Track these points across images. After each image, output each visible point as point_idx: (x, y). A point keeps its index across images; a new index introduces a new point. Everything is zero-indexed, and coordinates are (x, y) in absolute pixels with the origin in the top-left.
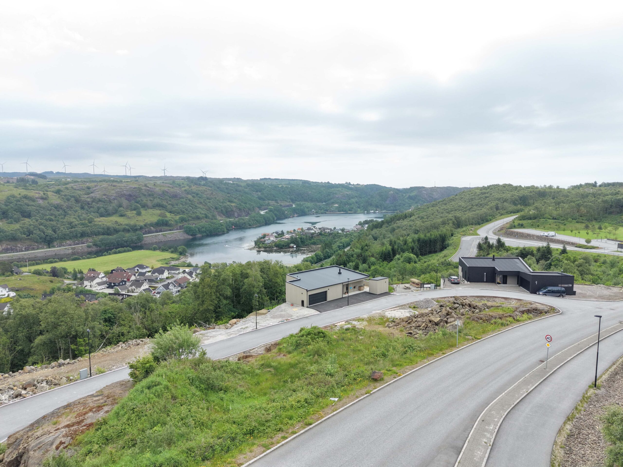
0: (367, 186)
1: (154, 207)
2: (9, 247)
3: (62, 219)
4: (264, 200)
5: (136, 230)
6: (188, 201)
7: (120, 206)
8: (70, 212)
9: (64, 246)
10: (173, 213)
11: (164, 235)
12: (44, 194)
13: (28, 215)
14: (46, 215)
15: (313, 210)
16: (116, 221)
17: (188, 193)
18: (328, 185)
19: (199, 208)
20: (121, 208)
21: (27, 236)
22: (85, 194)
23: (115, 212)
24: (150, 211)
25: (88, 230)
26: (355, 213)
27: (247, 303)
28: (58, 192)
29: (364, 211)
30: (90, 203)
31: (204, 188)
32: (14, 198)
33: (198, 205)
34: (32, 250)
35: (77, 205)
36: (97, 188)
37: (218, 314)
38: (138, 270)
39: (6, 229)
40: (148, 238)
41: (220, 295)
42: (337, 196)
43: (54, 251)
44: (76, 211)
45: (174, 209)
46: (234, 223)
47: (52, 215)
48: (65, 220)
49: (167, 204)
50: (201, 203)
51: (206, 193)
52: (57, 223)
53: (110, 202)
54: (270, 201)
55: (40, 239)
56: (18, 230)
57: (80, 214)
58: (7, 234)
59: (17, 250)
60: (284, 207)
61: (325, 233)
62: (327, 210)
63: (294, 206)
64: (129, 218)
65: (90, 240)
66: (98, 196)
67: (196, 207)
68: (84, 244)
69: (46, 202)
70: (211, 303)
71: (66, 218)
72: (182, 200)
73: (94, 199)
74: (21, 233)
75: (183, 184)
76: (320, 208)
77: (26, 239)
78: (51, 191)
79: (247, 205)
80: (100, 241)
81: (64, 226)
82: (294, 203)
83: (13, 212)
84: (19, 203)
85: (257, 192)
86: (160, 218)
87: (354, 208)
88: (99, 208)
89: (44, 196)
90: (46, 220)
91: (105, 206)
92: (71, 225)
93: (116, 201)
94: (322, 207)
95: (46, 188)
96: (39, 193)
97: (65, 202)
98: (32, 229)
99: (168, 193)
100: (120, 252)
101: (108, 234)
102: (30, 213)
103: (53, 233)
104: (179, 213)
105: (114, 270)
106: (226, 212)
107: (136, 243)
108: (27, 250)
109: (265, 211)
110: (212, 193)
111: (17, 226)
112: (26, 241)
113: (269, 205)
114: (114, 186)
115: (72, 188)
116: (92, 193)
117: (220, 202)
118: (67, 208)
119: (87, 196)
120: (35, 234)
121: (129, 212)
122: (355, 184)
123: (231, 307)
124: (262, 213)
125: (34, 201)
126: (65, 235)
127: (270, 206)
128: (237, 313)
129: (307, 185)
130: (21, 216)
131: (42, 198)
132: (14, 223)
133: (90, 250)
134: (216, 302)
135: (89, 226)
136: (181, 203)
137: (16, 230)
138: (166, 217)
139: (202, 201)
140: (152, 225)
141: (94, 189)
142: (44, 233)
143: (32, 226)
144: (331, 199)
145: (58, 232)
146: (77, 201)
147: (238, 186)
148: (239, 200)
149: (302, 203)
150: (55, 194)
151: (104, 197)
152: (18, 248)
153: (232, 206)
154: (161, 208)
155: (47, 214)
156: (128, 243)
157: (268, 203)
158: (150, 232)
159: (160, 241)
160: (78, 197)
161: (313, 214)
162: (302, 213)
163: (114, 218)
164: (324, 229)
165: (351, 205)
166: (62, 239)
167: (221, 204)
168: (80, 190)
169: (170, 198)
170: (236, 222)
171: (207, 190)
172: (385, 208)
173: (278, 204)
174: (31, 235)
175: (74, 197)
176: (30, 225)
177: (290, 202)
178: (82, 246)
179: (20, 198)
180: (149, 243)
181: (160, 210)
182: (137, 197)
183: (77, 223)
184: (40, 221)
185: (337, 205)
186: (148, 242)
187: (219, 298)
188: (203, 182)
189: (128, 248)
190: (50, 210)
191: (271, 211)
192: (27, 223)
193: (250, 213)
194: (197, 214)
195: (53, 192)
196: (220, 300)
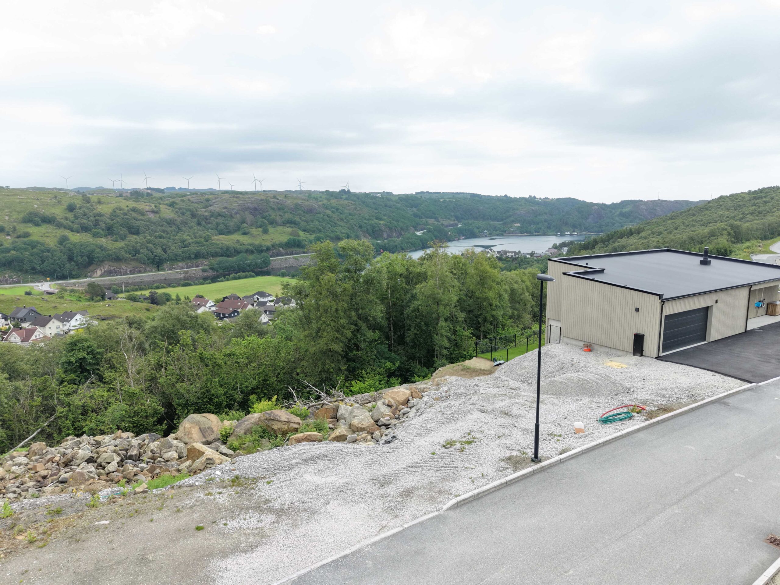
0: (558, 200)
1: (285, 223)
2: (112, 268)
3: (173, 236)
4: (420, 217)
5: (262, 251)
6: (326, 217)
7: (244, 222)
8: (184, 228)
9: (175, 269)
10: (308, 232)
11: (296, 259)
12: (156, 207)
13: (135, 231)
14: (156, 232)
15: (486, 231)
16: (237, 240)
17: (326, 208)
18: (504, 198)
19: (339, 226)
20: (245, 225)
21: (133, 256)
22: (204, 208)
23: (237, 229)
24: (280, 229)
25: (203, 250)
26: (544, 234)
27: (422, 340)
28: (172, 205)
29: (557, 233)
30: (208, 217)
31: (346, 202)
32: (120, 210)
33: (338, 223)
34: (138, 273)
35: (193, 220)
36: (217, 200)
37: (353, 365)
38: (258, 299)
39: (109, 247)
40: (277, 261)
41: (360, 317)
42: (518, 212)
43: (164, 275)
44: (191, 228)
45: (308, 227)
46: (383, 246)
47: (163, 231)
48: (177, 238)
49: (300, 221)
50: (342, 219)
51: (348, 208)
52: (168, 241)
53: (232, 217)
54: (428, 219)
55: (148, 259)
56: (123, 248)
57: (196, 231)
58: (110, 252)
59: (121, 272)
60: (447, 226)
61: (507, 257)
62: (505, 232)
63: (460, 226)
64: (254, 237)
65: (206, 262)
66: (217, 209)
67: (336, 225)
68: (198, 266)
69: (157, 215)
70: (337, 335)
71: (179, 235)
72: (319, 215)
73: (213, 213)
74: (126, 252)
75: (321, 197)
76: (495, 229)
77: (131, 260)
78: (164, 204)
79: (400, 223)
80: (217, 264)
81: (176, 245)
82: (459, 222)
83: (119, 227)
84: (126, 217)
85: (411, 207)
86: (292, 237)
87: (543, 228)
88: (218, 224)
89: (155, 209)
90: (156, 237)
91: (225, 222)
92: (184, 244)
93: (238, 215)
94: (499, 226)
95: (160, 201)
96: (150, 206)
97: (179, 216)
98: (138, 248)
99: (301, 207)
100: (240, 278)
101: (228, 256)
102: (138, 229)
103: (163, 253)
104: (314, 232)
105: (226, 297)
106: (373, 232)
107: (261, 268)
108: (132, 272)
109: (422, 232)
110: (356, 208)
111: (121, 244)
112: (131, 263)
113: (426, 224)
114: (237, 197)
115: (189, 200)
116: (210, 206)
117: (365, 219)
118: (181, 224)
119: (204, 210)
120: (142, 253)
121: (254, 230)
122: (542, 198)
123: (384, 348)
124: (418, 233)
125: (143, 214)
126: (176, 255)
127: (428, 225)
128: (398, 364)
129: (477, 198)
130: (128, 232)
131: (153, 212)
132: (119, 240)
133: (205, 274)
134: (349, 334)
135: (205, 245)
136: (317, 220)
137: (120, 248)
138: (299, 236)
139: (343, 217)
140: (281, 245)
141: (213, 201)
142: (152, 253)
143: (139, 244)
144: (510, 216)
145: (168, 252)
146: (193, 215)
147: (389, 200)
148: (389, 217)
149: (470, 222)
150: (169, 208)
151: (224, 210)
152: (122, 271)
153: (380, 224)
154: (293, 225)
155: (158, 230)
156: (251, 267)
157: (427, 222)
158: (278, 255)
159: (291, 266)
160: (194, 210)
161: (486, 236)
162: (470, 235)
163: (236, 237)
164: (506, 252)
165: (538, 224)
166: (173, 260)
167: (367, 222)
168: (198, 203)
169: (304, 213)
170: (385, 245)
171: (350, 204)
172: (586, 229)
173: (439, 223)
174: (137, 255)
175: (189, 210)
176: (137, 243)
177: (454, 220)
178: (196, 270)
179: (128, 211)
180: (278, 268)
181: (292, 227)
182: (264, 212)
183: (191, 241)
184: (149, 237)
185: (518, 225)
186: (277, 266)
187: (356, 325)
188: (344, 196)
189: (250, 273)
190: (162, 226)
191: (429, 231)
192: (133, 240)
193: (403, 233)
194: (338, 233)
195: (167, 204)
196: (358, 330)
